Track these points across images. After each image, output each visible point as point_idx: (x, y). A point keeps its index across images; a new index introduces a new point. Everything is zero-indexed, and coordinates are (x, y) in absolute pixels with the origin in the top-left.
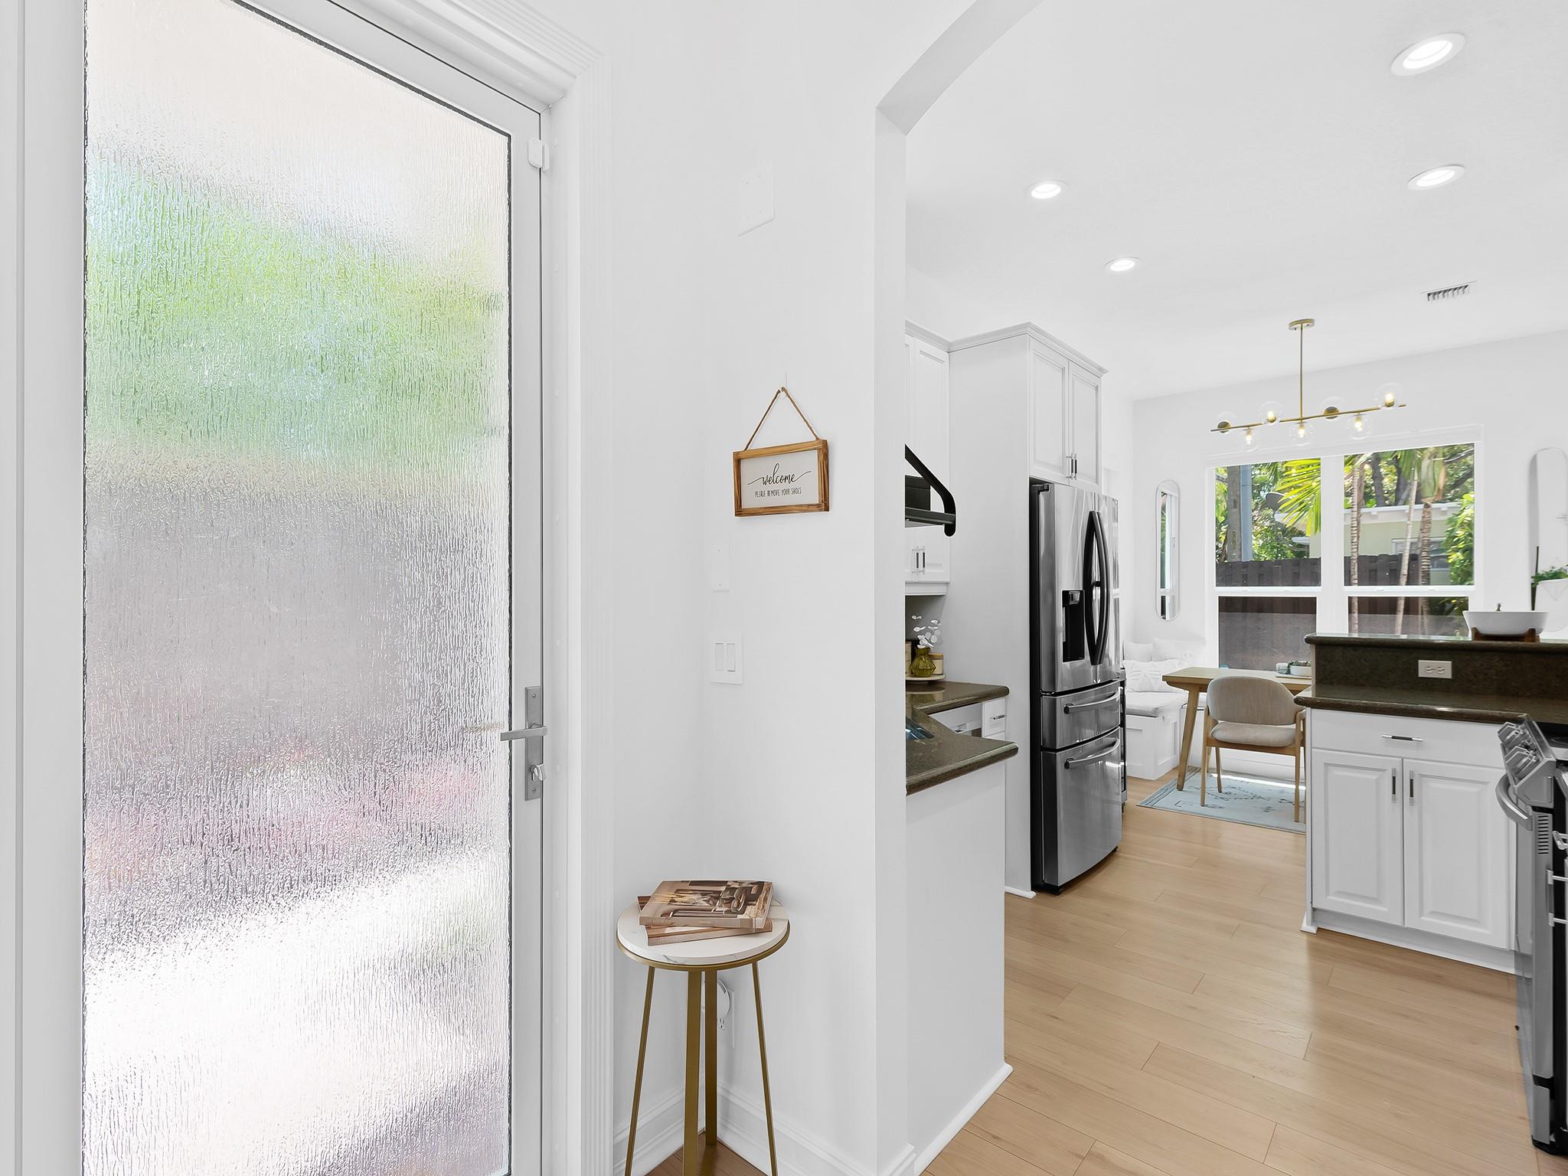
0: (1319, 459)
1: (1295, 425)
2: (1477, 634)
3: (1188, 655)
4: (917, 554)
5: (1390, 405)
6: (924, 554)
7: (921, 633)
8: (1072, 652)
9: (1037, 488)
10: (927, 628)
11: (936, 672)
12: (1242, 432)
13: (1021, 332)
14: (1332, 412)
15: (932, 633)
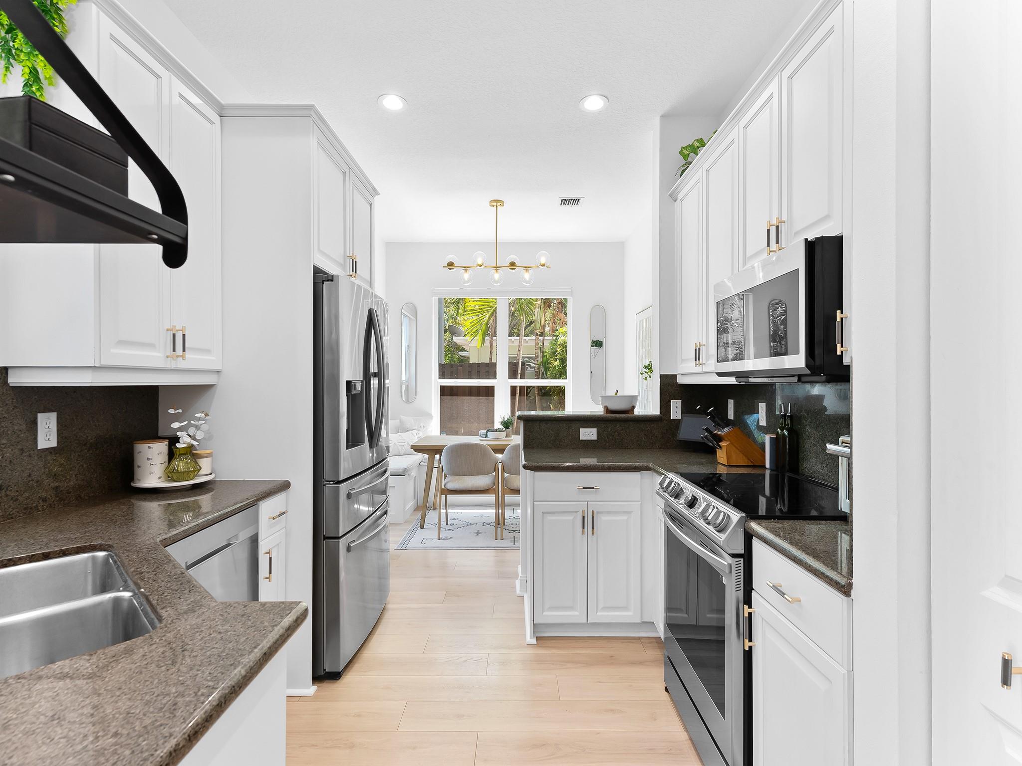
0: (496, 299)
1: (493, 271)
2: (608, 410)
3: (422, 427)
4: (174, 335)
5: (543, 265)
6: (184, 336)
7: (181, 429)
8: (354, 441)
9: (321, 278)
10: (189, 422)
11: (201, 472)
12: (462, 271)
13: (307, 112)
14: (513, 265)
15: (198, 428)
